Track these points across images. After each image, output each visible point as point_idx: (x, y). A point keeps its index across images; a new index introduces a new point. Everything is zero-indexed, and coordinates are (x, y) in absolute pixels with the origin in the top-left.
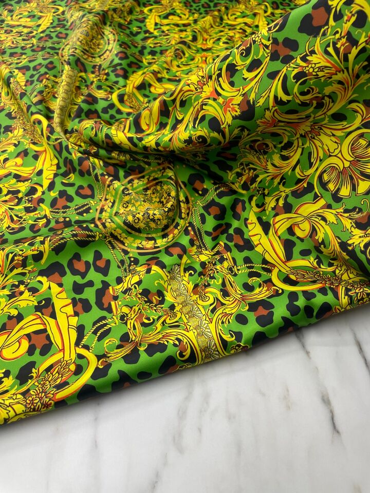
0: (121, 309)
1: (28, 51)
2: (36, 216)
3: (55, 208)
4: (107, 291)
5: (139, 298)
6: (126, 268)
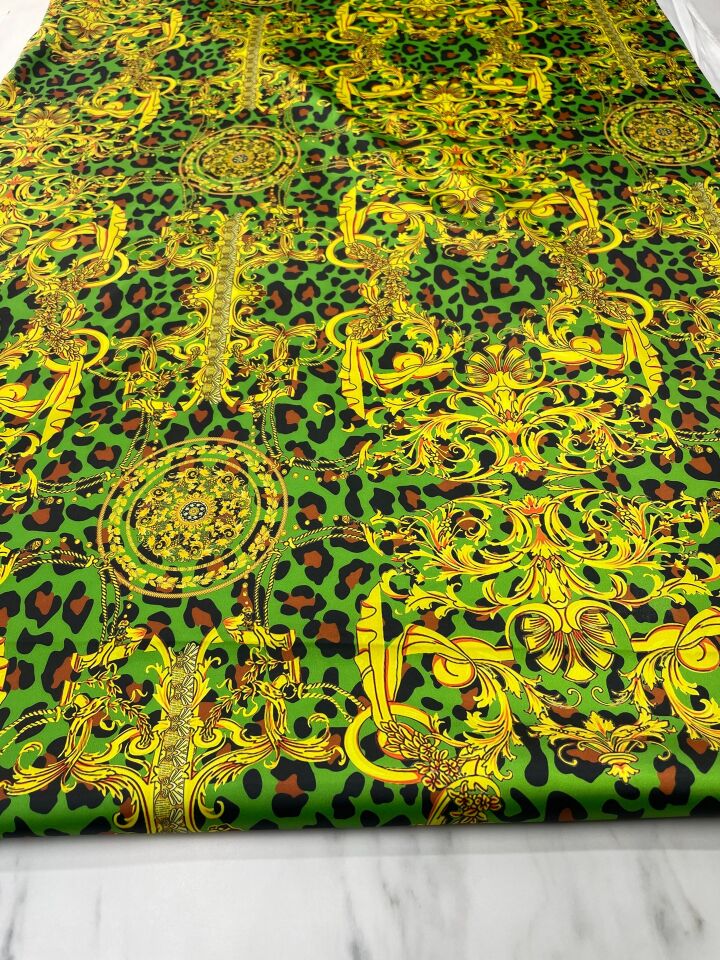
1: (125, 164)
4: (66, 659)
6: (112, 623)
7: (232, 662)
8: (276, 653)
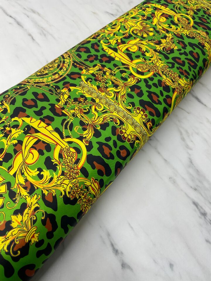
0: (70, 112)
5: (74, 103)
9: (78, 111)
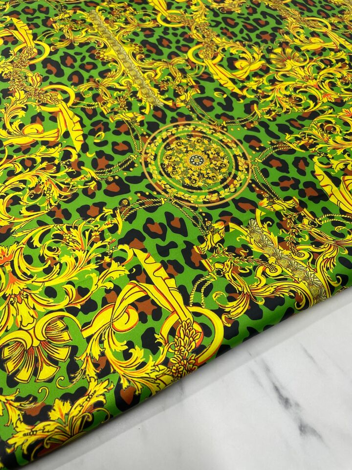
0: (214, 266)
2: (83, 180)
3: (98, 169)
4: (192, 250)
5: (227, 255)
6: (202, 225)
7: (276, 221)
8: (293, 210)
9: (230, 268)
